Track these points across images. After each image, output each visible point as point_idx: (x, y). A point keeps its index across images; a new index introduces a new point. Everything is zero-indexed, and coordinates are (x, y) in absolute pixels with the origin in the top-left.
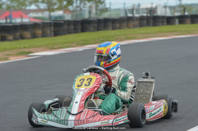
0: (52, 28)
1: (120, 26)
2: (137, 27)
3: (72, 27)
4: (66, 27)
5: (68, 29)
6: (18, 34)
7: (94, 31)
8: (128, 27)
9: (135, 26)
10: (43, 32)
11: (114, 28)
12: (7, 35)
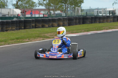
0: (68, 21)
1: (103, 21)
2: (112, 22)
3: (78, 21)
4: (74, 21)
5: (76, 22)
6: (51, 24)
7: (89, 23)
8: (107, 22)
9: (111, 22)
10: (63, 24)
11: (100, 22)
12: (45, 24)
